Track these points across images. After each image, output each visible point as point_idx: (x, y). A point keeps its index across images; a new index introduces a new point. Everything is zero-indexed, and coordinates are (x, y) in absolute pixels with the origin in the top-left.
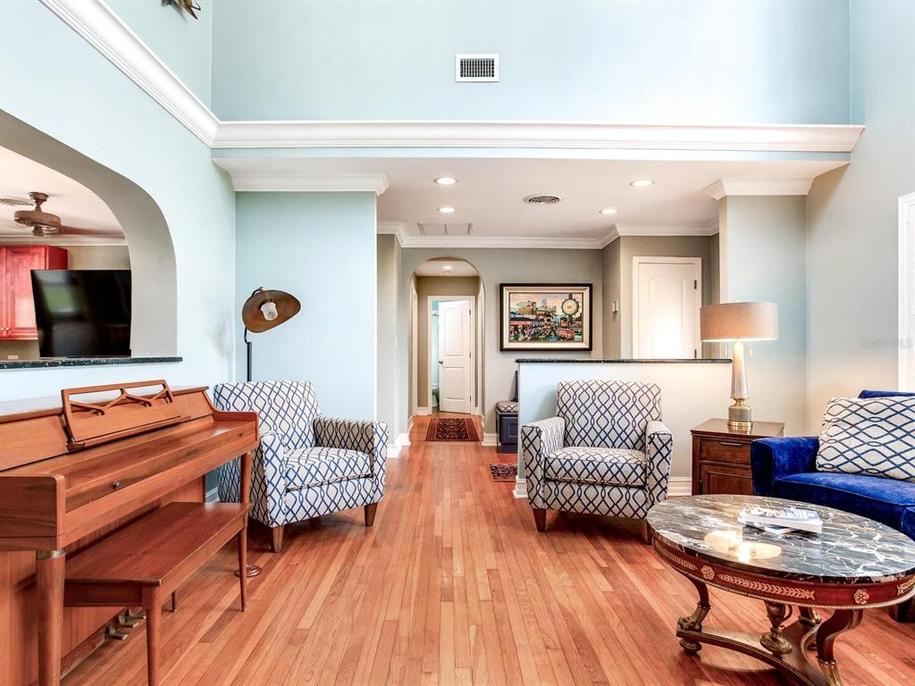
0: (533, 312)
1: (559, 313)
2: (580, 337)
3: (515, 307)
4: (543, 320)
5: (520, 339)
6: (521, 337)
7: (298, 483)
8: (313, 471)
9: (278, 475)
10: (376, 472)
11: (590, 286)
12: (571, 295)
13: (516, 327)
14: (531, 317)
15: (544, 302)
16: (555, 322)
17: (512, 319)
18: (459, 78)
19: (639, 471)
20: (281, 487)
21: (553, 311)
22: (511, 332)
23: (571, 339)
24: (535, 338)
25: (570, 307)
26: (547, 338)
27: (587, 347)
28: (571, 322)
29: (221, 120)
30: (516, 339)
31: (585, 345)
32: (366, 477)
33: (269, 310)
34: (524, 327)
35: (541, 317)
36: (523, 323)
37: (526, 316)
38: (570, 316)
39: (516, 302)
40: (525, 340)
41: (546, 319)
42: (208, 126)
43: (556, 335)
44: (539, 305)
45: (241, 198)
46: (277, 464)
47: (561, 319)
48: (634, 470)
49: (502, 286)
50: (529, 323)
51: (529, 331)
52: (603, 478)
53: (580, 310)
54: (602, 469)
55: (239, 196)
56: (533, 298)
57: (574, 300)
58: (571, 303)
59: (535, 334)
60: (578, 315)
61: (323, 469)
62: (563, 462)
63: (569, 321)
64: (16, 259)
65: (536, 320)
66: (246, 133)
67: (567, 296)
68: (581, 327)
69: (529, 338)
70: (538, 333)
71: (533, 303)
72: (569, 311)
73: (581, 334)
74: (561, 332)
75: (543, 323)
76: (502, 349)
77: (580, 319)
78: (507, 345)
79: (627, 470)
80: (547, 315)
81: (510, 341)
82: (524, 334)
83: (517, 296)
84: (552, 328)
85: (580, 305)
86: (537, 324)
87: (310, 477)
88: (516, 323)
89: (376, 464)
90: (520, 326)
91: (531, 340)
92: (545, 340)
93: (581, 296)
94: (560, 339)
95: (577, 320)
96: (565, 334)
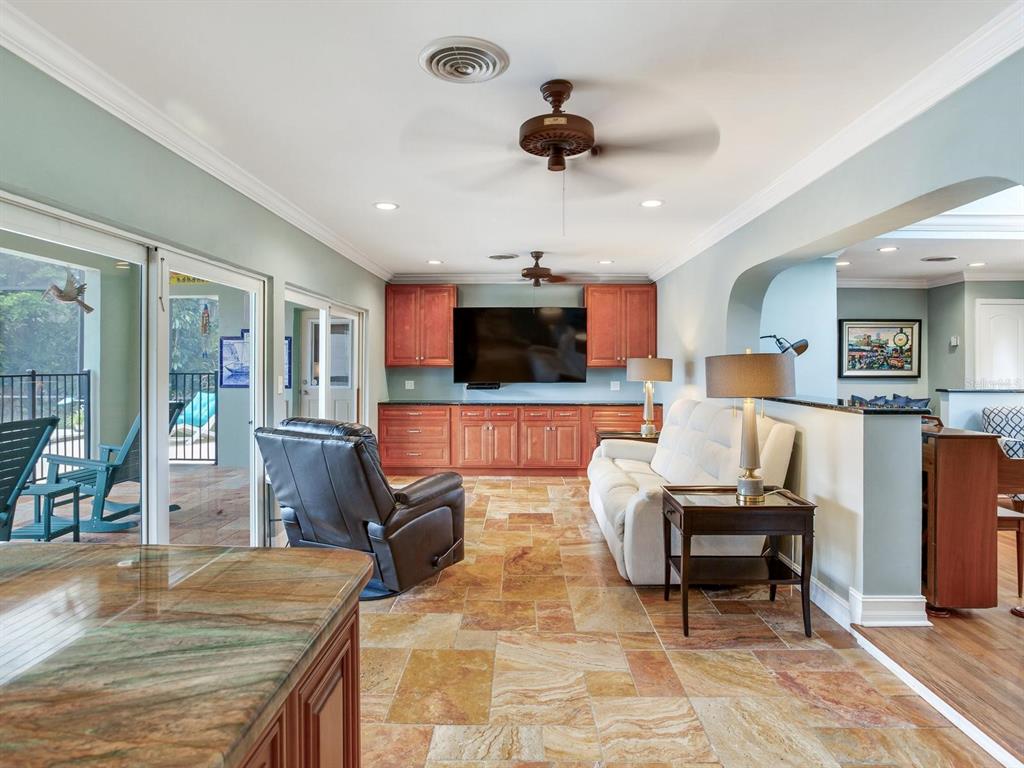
0: (868, 344)
1: (891, 345)
2: (910, 366)
3: (853, 340)
4: (877, 351)
5: (857, 368)
6: (858, 366)
11: (920, 321)
12: (902, 328)
13: (853, 356)
14: (867, 348)
15: (878, 335)
16: (888, 353)
17: (850, 350)
21: (886, 343)
22: (849, 362)
23: (902, 368)
24: (870, 367)
25: (901, 340)
26: (881, 367)
27: (916, 374)
28: (902, 352)
30: (854, 367)
31: (915, 372)
34: (861, 357)
35: (875, 349)
36: (860, 353)
37: (862, 347)
38: (901, 347)
39: (854, 335)
40: (861, 368)
41: (879, 350)
43: (888, 364)
44: (873, 338)
47: (893, 350)
49: (842, 321)
50: (864, 353)
51: (864, 360)
53: (910, 342)
56: (869, 332)
57: (905, 333)
58: (902, 336)
59: (870, 363)
60: (907, 347)
63: (899, 351)
64: (428, 297)
65: (871, 351)
67: (898, 331)
68: (911, 357)
69: (865, 367)
70: (873, 362)
71: (869, 337)
72: (900, 343)
73: (911, 363)
74: (893, 362)
75: (877, 354)
76: (840, 376)
77: (910, 350)
78: (845, 373)
80: (881, 346)
81: (849, 369)
82: (861, 363)
83: (854, 330)
84: (885, 358)
85: (910, 338)
86: (871, 354)
88: (853, 353)
90: (857, 356)
91: (867, 369)
92: (878, 368)
93: (910, 330)
94: (892, 367)
95: (907, 351)
96: (896, 363)
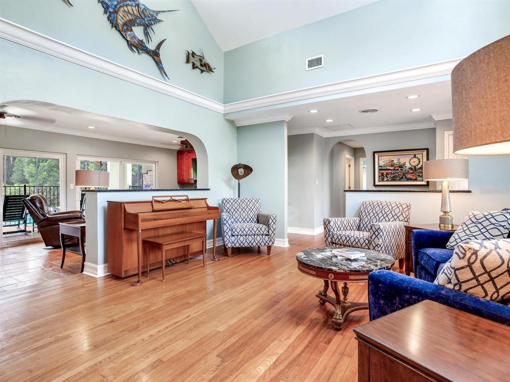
0: (392, 166)
1: (408, 165)
2: (421, 178)
3: (382, 163)
4: (398, 170)
5: (385, 180)
6: (386, 179)
7: (237, 234)
8: (242, 230)
9: (228, 229)
10: (270, 233)
11: (427, 150)
12: (415, 156)
13: (382, 174)
14: (391, 168)
15: (399, 159)
16: (405, 171)
17: (380, 170)
18: (307, 69)
19: (367, 242)
20: (230, 233)
21: (404, 165)
22: (380, 177)
23: (416, 180)
24: (393, 179)
25: (414, 162)
26: (401, 179)
27: (426, 184)
28: (415, 170)
29: (224, 104)
30: (383, 180)
31: (424, 183)
32: (267, 235)
33: (241, 171)
34: (387, 174)
35: (397, 168)
36: (387, 171)
37: (388, 168)
38: (415, 167)
39: (383, 161)
40: (388, 180)
41: (400, 169)
42: (220, 108)
43: (406, 177)
44: (396, 162)
45: (239, 129)
46: (228, 226)
47: (409, 169)
48: (365, 241)
49: (374, 153)
50: (390, 171)
51: (390, 175)
52: (352, 244)
53: (421, 163)
54: (352, 239)
55: (238, 128)
56: (392, 158)
57: (417, 158)
58: (416, 160)
59: (393, 177)
60: (419, 166)
61: (247, 230)
62: (338, 235)
63: (414, 169)
65: (394, 169)
66: (234, 107)
67: (413, 156)
68: (421, 172)
69: (390, 179)
70: (395, 177)
71: (392, 161)
72: (414, 164)
74: (409, 176)
75: (398, 171)
76: (375, 185)
77: (421, 168)
78: (377, 183)
79: (362, 241)
80: (401, 167)
81: (379, 181)
82: (387, 177)
83: (383, 158)
84: (404, 174)
85: (421, 160)
86: (394, 172)
87: (241, 232)
88: (382, 171)
89: (270, 231)
90: (385, 173)
91: (391, 180)
92: (399, 180)
93: (421, 155)
94: (408, 179)
95: (419, 169)
96: (412, 177)
